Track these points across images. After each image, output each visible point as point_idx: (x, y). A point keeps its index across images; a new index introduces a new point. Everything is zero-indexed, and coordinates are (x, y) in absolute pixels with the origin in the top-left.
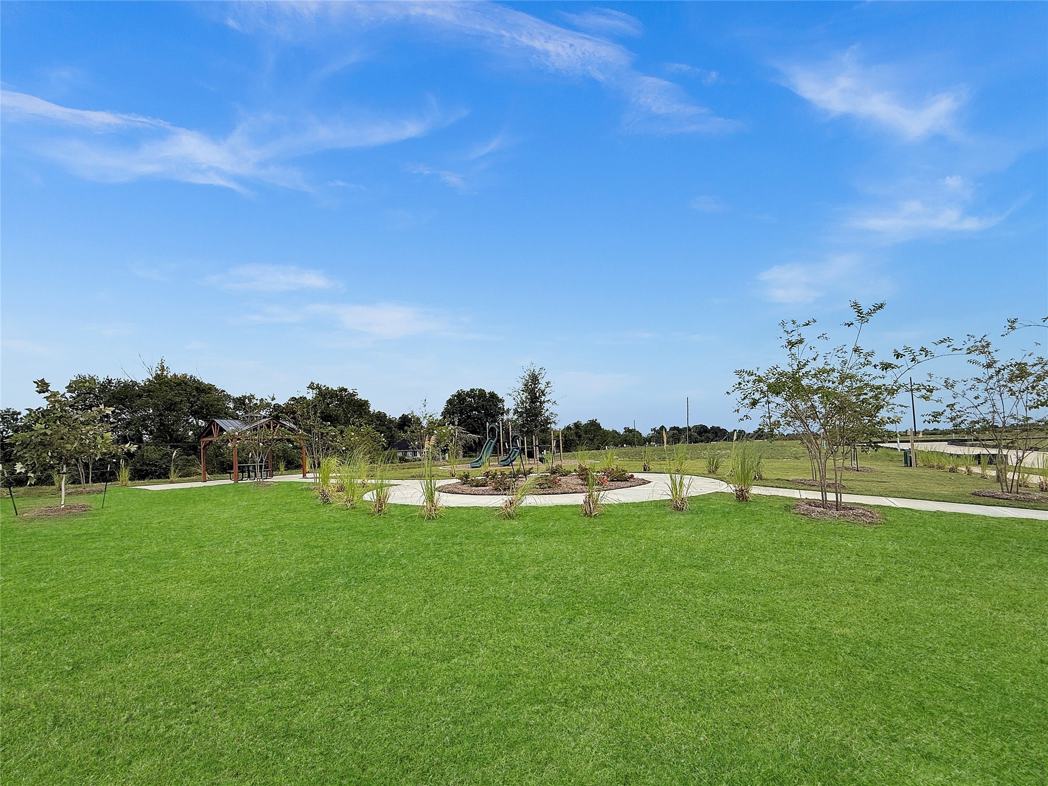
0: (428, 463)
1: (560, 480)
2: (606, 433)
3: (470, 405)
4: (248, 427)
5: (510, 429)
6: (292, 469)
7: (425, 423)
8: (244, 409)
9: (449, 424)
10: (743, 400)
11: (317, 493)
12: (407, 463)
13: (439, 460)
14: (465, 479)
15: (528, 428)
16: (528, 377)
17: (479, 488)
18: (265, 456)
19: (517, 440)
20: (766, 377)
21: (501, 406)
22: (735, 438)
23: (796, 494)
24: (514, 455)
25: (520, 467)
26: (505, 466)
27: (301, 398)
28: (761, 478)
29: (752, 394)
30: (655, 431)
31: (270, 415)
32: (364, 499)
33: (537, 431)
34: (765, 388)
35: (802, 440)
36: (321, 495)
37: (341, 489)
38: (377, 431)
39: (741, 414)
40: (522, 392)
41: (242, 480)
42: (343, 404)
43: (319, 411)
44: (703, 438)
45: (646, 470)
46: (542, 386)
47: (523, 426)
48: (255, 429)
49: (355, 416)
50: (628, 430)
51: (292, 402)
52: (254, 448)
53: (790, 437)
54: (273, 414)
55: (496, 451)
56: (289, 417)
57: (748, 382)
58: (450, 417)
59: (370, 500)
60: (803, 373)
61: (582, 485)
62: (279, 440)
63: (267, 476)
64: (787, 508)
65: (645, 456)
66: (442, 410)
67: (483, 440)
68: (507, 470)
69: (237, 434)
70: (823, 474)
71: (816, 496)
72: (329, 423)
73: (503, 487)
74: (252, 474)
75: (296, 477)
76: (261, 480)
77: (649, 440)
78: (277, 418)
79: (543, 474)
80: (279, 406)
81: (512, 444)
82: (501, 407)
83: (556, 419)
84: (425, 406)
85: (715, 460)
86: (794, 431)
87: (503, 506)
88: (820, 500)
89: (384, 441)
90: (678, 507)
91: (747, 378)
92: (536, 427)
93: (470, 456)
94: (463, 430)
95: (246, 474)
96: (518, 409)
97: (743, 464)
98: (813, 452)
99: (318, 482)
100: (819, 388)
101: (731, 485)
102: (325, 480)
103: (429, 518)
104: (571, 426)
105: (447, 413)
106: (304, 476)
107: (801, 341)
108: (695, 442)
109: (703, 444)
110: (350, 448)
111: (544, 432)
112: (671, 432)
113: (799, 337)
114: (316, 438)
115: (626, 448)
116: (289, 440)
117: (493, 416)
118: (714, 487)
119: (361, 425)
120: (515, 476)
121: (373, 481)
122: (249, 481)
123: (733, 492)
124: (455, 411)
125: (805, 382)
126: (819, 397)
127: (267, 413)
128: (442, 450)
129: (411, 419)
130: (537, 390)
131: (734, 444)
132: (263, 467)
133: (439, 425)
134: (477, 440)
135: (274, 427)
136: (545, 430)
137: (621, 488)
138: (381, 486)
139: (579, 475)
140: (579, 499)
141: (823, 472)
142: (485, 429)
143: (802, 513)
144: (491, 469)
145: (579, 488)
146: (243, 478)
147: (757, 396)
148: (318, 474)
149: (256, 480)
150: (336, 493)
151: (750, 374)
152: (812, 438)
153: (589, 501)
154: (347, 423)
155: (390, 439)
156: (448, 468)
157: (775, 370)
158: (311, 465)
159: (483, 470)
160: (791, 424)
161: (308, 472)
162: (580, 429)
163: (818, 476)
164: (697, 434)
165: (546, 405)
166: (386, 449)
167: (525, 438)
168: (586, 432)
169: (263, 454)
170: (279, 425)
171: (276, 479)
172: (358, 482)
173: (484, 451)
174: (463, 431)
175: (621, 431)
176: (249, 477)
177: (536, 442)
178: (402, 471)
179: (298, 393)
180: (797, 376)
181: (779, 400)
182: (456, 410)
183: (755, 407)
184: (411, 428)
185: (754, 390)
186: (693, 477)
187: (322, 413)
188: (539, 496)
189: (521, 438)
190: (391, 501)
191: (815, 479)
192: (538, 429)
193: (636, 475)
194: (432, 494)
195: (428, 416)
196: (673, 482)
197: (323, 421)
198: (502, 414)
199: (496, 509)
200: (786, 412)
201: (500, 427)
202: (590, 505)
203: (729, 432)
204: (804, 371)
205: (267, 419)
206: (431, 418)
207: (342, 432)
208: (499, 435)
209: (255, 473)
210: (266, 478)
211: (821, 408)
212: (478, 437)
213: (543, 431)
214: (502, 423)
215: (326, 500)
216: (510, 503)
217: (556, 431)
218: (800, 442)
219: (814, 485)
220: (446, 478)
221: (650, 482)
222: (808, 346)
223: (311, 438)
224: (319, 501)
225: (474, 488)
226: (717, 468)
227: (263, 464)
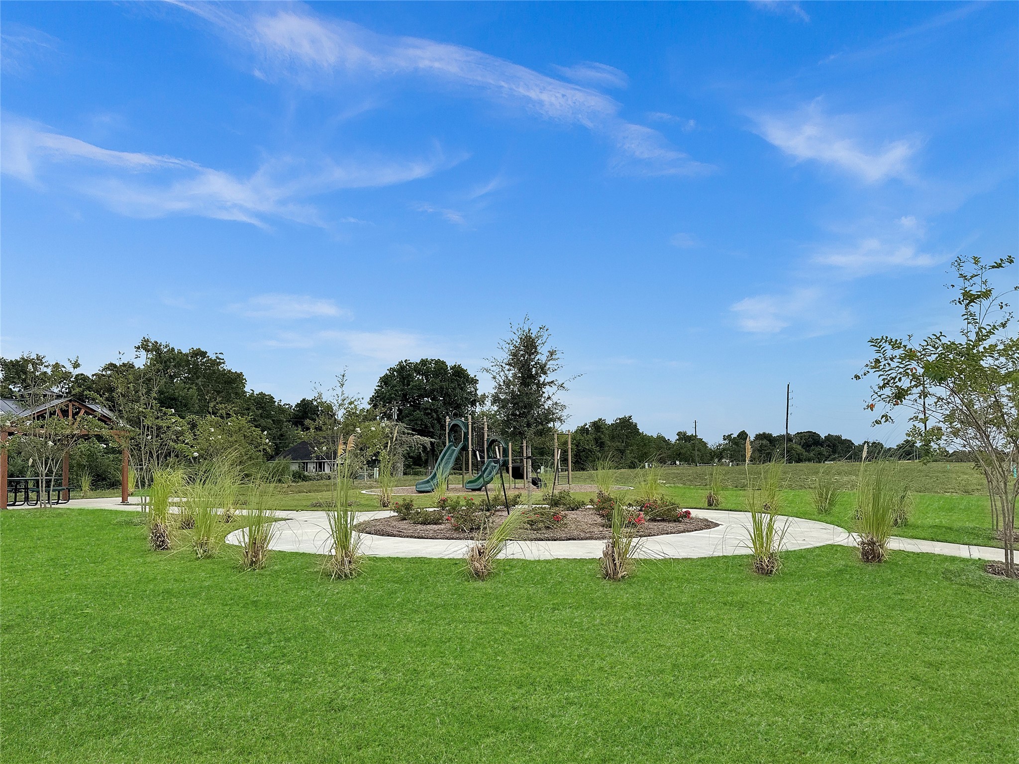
0: (342, 483)
1: (565, 516)
2: (646, 441)
3: (419, 387)
4: (28, 413)
5: (486, 429)
6: (103, 488)
7: (340, 415)
8: (24, 380)
9: (382, 418)
10: (881, 388)
11: (145, 530)
12: (306, 483)
13: (362, 477)
14: (405, 511)
15: (515, 428)
16: (519, 341)
17: (429, 527)
18: (56, 463)
19: (497, 447)
20: (923, 353)
21: (473, 389)
22: (864, 455)
23: (962, 551)
24: (490, 473)
25: (499, 493)
26: (474, 490)
27: (124, 365)
28: (906, 524)
29: (897, 380)
30: (730, 440)
31: (70, 392)
32: (227, 542)
33: (530, 432)
34: (920, 371)
35: (976, 460)
36: (153, 533)
37: (188, 524)
38: (256, 427)
39: (877, 414)
40: (508, 367)
41: (14, 505)
42: (198, 378)
43: (156, 389)
44: (812, 455)
45: (711, 504)
46: (542, 357)
47: (507, 423)
48: (41, 416)
49: (219, 399)
50: (683, 436)
51: (109, 372)
52: (38, 450)
53: (959, 457)
54: (73, 392)
55: (459, 467)
56: (101, 396)
57: (892, 359)
58: (384, 406)
59: (237, 544)
60: (984, 348)
61: (603, 526)
62: (83, 436)
63: (59, 499)
64: (948, 576)
65: (711, 481)
66: (372, 393)
67: (438, 445)
68: (478, 497)
69: (8, 424)
70: (1009, 519)
71: (996, 555)
72: (173, 410)
73: (469, 525)
74: (33, 495)
75: (110, 503)
76: (48, 506)
77: (718, 455)
78: (80, 399)
79: (538, 506)
80: (84, 378)
81: (488, 454)
82: (471, 392)
83: (564, 414)
84: (342, 385)
85: (830, 492)
86: (965, 446)
87: (466, 557)
88: (1002, 563)
89: (266, 444)
90: (763, 569)
91: (890, 352)
92: (529, 425)
93: (416, 474)
94: (406, 428)
95: (21, 495)
96: (500, 395)
97: (876, 498)
98: (995, 483)
99: (147, 510)
100: (1009, 375)
101: (855, 535)
102: (160, 507)
103: (340, 577)
104: (587, 426)
105: (378, 399)
106: (124, 501)
107: (986, 294)
108: (799, 461)
109: (811, 465)
110: (207, 455)
111: (541, 436)
112: (757, 442)
113: (984, 286)
114: (147, 435)
115: (680, 467)
116: (100, 438)
117: (458, 407)
118: (826, 536)
119: (229, 416)
120: (489, 507)
121: (245, 513)
122: (26, 507)
123: (857, 546)
124: (393, 395)
125: (987, 362)
126: (1008, 389)
127: (63, 389)
128: (368, 462)
129: (317, 407)
130: (533, 363)
131: (863, 465)
132: (52, 483)
133: (366, 419)
134: (429, 446)
135: (74, 415)
136: (544, 432)
137: (667, 534)
138: (259, 521)
139: (598, 509)
140: (595, 549)
141: (1008, 514)
142: (443, 427)
143: (972, 583)
144: (451, 494)
145: (596, 530)
146: (16, 501)
147: (905, 383)
148: (148, 498)
149: (38, 506)
150: (180, 532)
151: (896, 345)
152: (995, 458)
153: (613, 552)
154: (203, 411)
155: (278, 441)
156: (377, 492)
157: (938, 341)
158: (137, 482)
159: (436, 496)
160: (961, 433)
161: (132, 494)
162: (602, 432)
163: (1001, 524)
164: (802, 447)
165: (547, 391)
166: (271, 458)
167: (510, 444)
168: (613, 438)
169: (52, 460)
170: (83, 411)
171: (75, 504)
172: (219, 513)
173: (439, 464)
174: (406, 431)
175: (673, 438)
176: (27, 499)
177: (527, 452)
178: (297, 496)
179: (121, 356)
180: (975, 351)
181: (941, 391)
182: (395, 394)
183: (901, 401)
184: (317, 422)
185: (900, 373)
186: (791, 519)
187: (161, 392)
188: (528, 542)
189: (503, 444)
190: (274, 546)
191: (995, 527)
192: (533, 430)
193: (694, 513)
194: (347, 536)
195: (346, 402)
196: (757, 525)
197: (161, 406)
198: (473, 403)
199: (455, 562)
200: (953, 412)
201: (468, 425)
202: (614, 560)
203: (856, 444)
204: (987, 344)
205: (62, 400)
206: (353, 406)
207: (193, 426)
208: (466, 438)
209: (38, 492)
210: (57, 503)
211: (1011, 407)
212: (431, 442)
213: (541, 433)
214: (473, 418)
215: (160, 543)
216: (479, 552)
217: (562, 434)
218: (973, 464)
219: (994, 538)
220: (374, 509)
221: (717, 525)
222: (998, 302)
223: (140, 434)
224: (149, 545)
225: (420, 526)
226: (832, 503)
227: (53, 478)
